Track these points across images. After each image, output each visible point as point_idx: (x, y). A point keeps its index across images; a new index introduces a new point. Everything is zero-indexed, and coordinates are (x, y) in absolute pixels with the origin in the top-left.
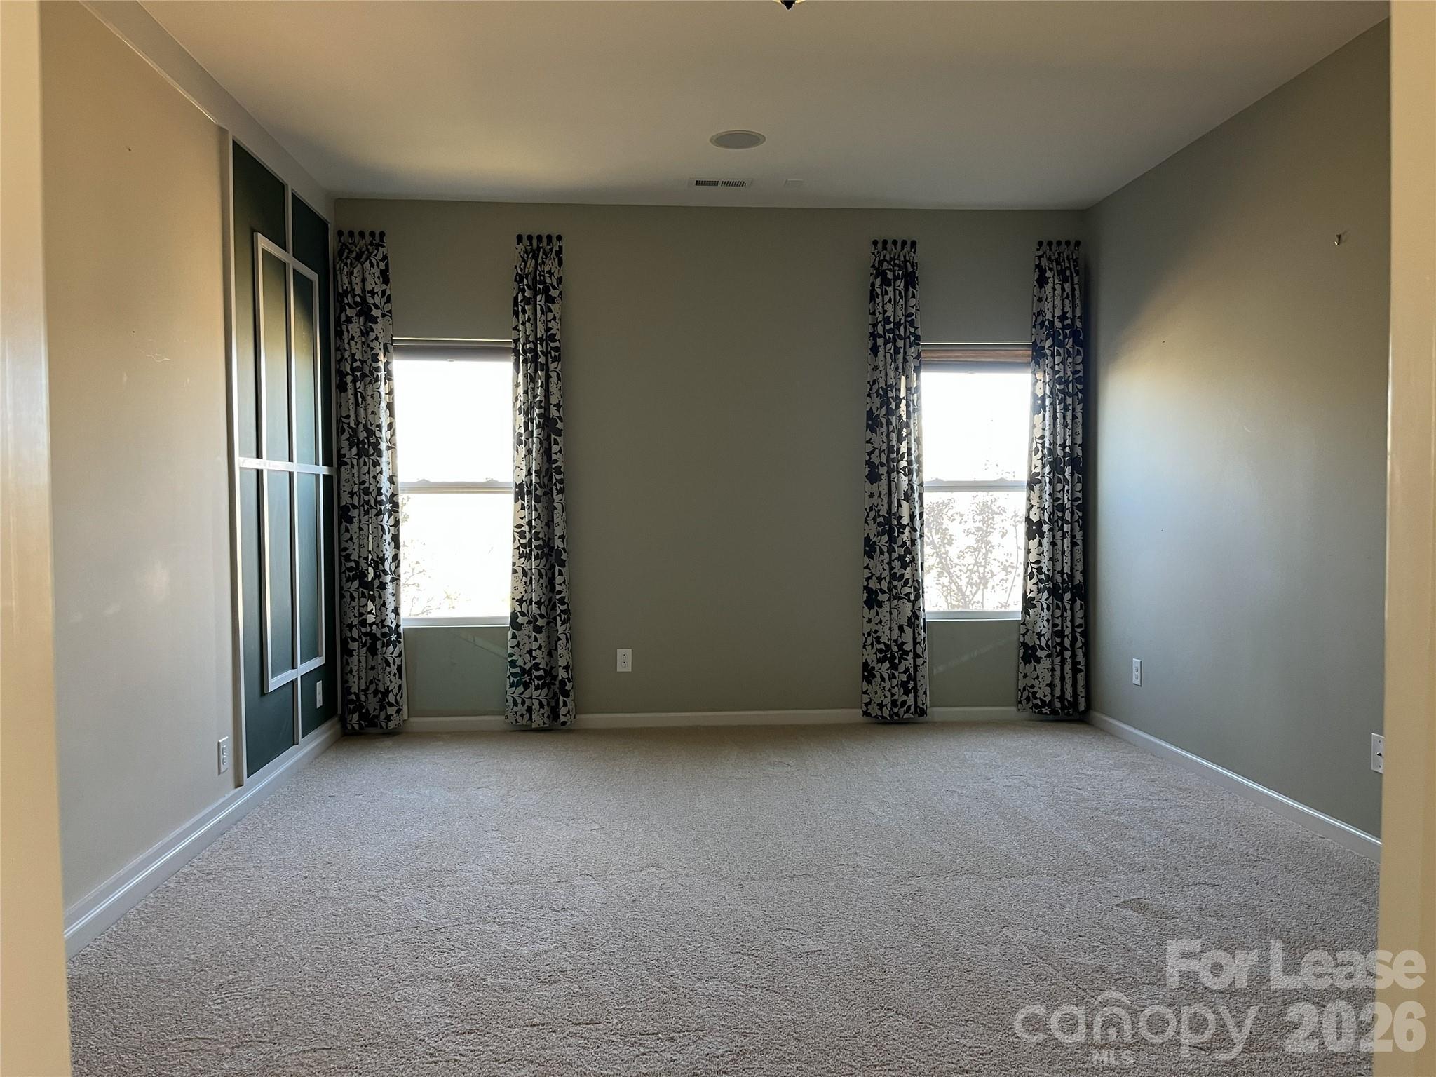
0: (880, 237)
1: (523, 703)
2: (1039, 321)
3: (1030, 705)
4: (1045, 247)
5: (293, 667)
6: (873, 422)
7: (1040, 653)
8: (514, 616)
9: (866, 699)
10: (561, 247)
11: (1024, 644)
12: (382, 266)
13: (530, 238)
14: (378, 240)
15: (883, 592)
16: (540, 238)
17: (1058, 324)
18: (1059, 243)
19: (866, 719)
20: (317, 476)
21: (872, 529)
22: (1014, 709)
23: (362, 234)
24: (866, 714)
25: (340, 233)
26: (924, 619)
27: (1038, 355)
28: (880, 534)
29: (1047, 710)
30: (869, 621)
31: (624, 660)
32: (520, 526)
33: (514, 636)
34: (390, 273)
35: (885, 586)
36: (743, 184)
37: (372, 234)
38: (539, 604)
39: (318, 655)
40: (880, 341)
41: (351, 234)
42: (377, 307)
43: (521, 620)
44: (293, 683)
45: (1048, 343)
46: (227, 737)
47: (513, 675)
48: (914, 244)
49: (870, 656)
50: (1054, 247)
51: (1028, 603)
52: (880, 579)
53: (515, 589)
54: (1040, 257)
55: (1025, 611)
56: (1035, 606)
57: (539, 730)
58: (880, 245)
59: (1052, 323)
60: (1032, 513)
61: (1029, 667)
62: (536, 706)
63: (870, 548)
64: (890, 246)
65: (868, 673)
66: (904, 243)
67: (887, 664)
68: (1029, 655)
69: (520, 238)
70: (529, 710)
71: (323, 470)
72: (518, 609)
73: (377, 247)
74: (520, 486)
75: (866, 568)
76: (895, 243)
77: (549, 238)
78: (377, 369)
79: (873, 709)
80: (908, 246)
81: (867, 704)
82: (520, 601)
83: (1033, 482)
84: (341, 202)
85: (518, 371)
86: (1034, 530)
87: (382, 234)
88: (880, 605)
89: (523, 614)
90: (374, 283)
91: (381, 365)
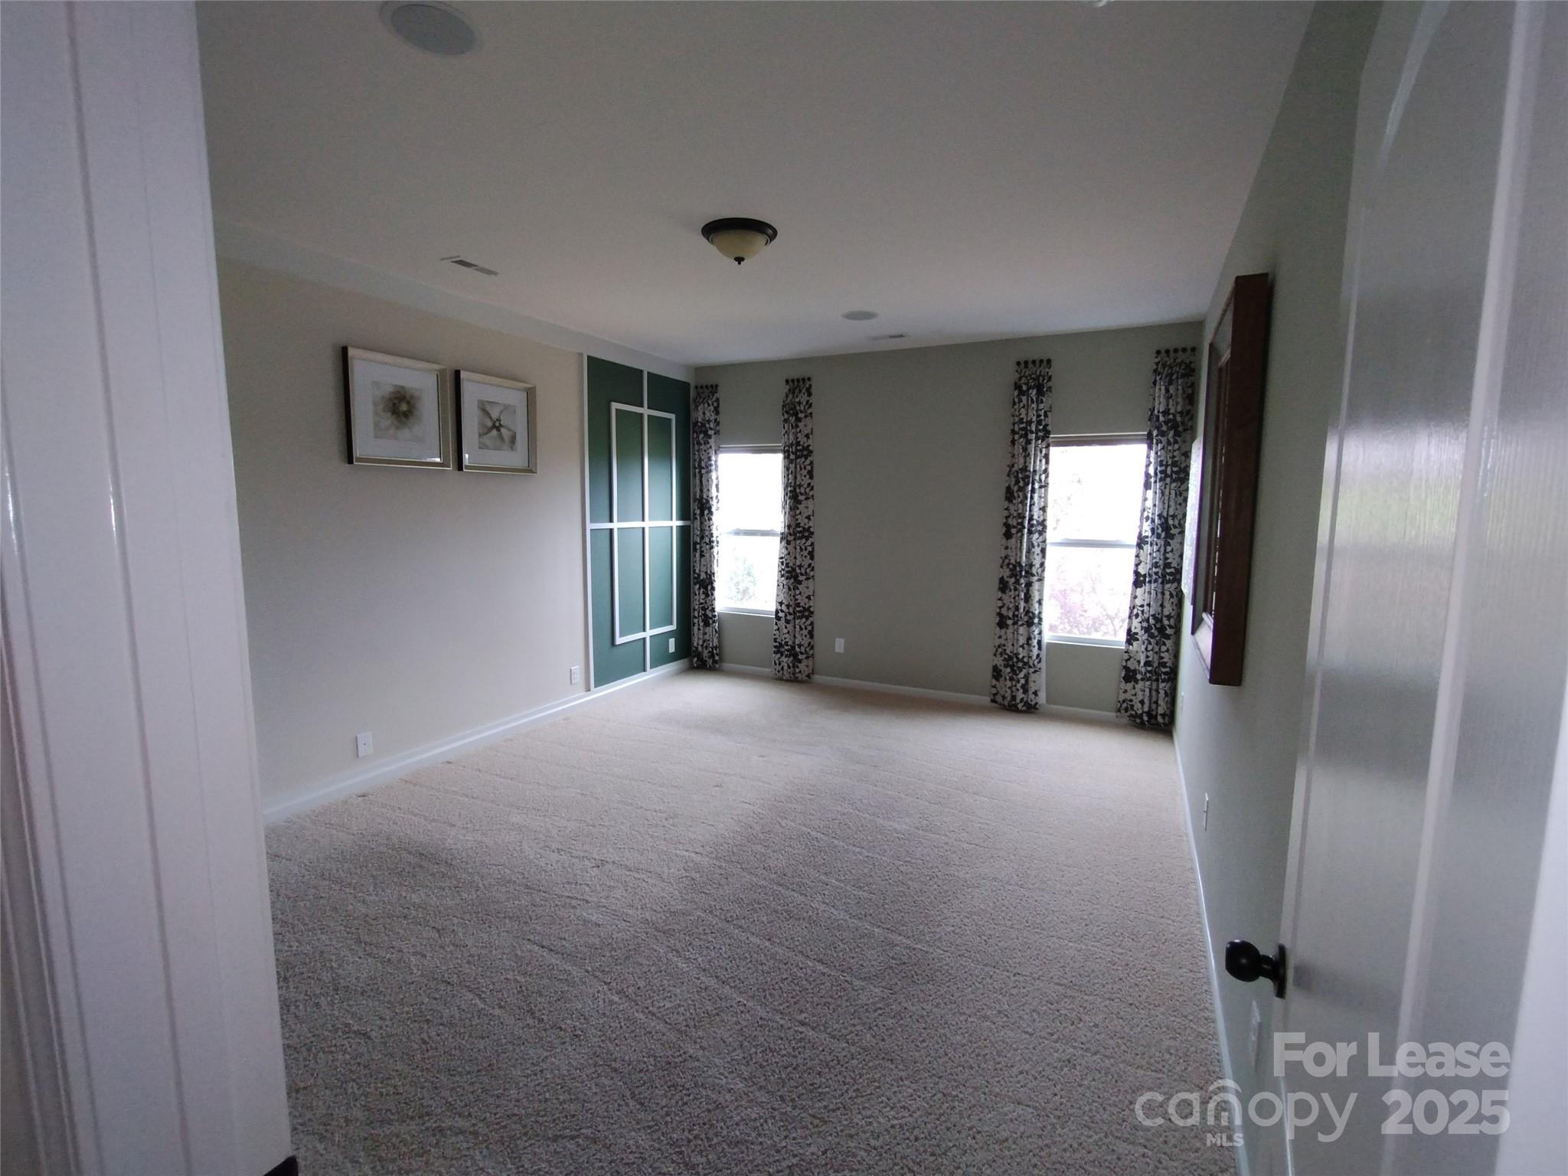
0: (1022, 358)
1: (780, 664)
2: (1152, 417)
3: (1128, 714)
4: (1163, 354)
5: (644, 630)
6: (1010, 496)
7: (1139, 677)
8: (777, 612)
9: (994, 691)
10: (810, 386)
11: (1126, 668)
12: (715, 404)
13: (793, 381)
14: (714, 389)
15: (1010, 619)
16: (798, 380)
17: (1161, 419)
18: (1176, 351)
19: (994, 705)
20: (672, 527)
21: (1006, 573)
22: (1113, 714)
23: (707, 387)
24: (993, 701)
25: (696, 387)
26: (1039, 642)
27: (1149, 440)
28: (1011, 577)
29: (1138, 721)
30: (1000, 637)
31: (840, 645)
32: (782, 558)
33: (776, 624)
34: (721, 409)
35: (1011, 614)
36: (901, 336)
37: (712, 386)
38: (788, 606)
39: (672, 624)
40: (1016, 437)
41: (702, 387)
42: (711, 429)
43: (781, 614)
44: (644, 639)
45: (1155, 433)
46: (578, 667)
47: (775, 647)
48: (1049, 361)
49: (999, 661)
50: (1172, 354)
51: (1131, 637)
52: (1009, 609)
53: (778, 595)
54: (1157, 364)
55: (1129, 642)
56: (1138, 640)
57: (787, 681)
58: (1023, 365)
59: (1158, 417)
60: (1140, 567)
61: (1130, 686)
62: (786, 668)
63: (1003, 586)
64: (1030, 365)
65: (997, 673)
66: (1041, 361)
67: (1009, 670)
68: (1130, 676)
69: (787, 381)
70: (782, 669)
71: (676, 523)
72: (779, 608)
73: (713, 393)
74: (782, 534)
75: (1000, 599)
76: (1034, 362)
77: (803, 380)
78: (711, 465)
79: (999, 699)
80: (1045, 364)
81: (995, 695)
82: (781, 603)
83: (1141, 542)
84: (699, 370)
86: (1139, 581)
87: (717, 386)
88: (1007, 626)
89: (782, 611)
90: (710, 415)
91: (713, 462)
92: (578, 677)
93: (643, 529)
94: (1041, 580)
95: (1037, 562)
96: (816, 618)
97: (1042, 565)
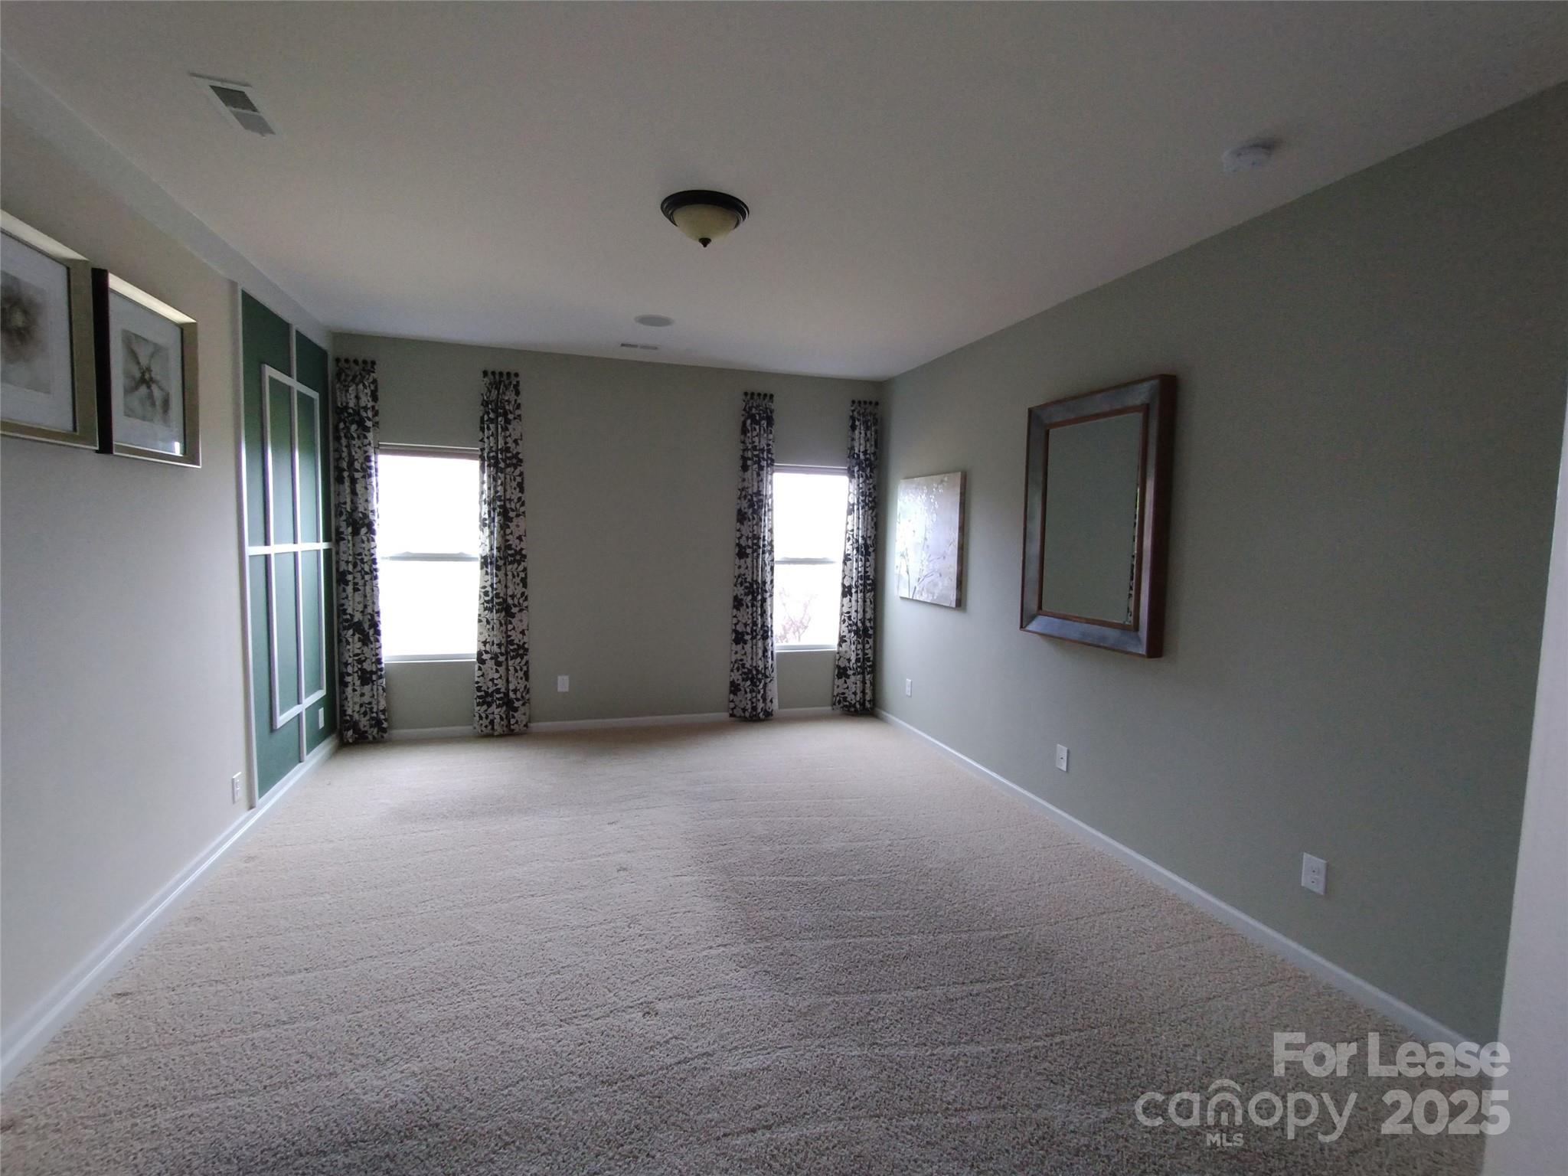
0: (749, 390)
1: (487, 717)
2: (852, 455)
3: (841, 705)
4: (856, 404)
5: (299, 703)
6: (742, 517)
7: (850, 672)
8: (480, 654)
9: (732, 705)
10: (518, 382)
11: (839, 667)
12: (373, 388)
13: (493, 373)
14: (369, 366)
15: (748, 634)
16: (501, 374)
17: (862, 457)
18: (865, 403)
19: (732, 719)
20: (318, 551)
21: (740, 591)
22: (830, 708)
23: (356, 362)
24: (732, 715)
25: (338, 360)
26: (772, 652)
27: (851, 474)
28: (747, 594)
29: (853, 709)
30: (736, 653)
31: (563, 684)
32: (484, 587)
33: (480, 669)
34: (380, 394)
35: (749, 630)
36: (656, 348)
37: (365, 362)
38: (499, 645)
39: (320, 688)
40: (749, 463)
41: (347, 361)
42: (369, 419)
43: (485, 656)
44: (299, 716)
45: (856, 469)
46: (239, 773)
47: (479, 697)
48: (772, 396)
49: (737, 676)
50: (862, 405)
51: (842, 640)
52: (746, 625)
53: (481, 633)
54: (853, 411)
55: (840, 645)
56: (846, 641)
57: (501, 736)
58: (749, 397)
59: (858, 456)
60: (845, 580)
61: (841, 681)
62: (497, 720)
63: (738, 603)
64: (755, 397)
65: (734, 688)
66: (765, 395)
67: (749, 683)
68: (842, 673)
69: (485, 373)
70: (492, 722)
71: (323, 546)
72: (483, 648)
73: (370, 372)
74: (485, 558)
75: (735, 617)
76: (759, 395)
77: (508, 374)
78: (370, 468)
79: (738, 712)
80: (768, 398)
81: (733, 709)
82: (485, 643)
83: (847, 558)
84: (341, 337)
85: (483, 472)
86: (846, 591)
87: (373, 363)
88: (745, 642)
89: (487, 652)
90: (366, 400)
91: (373, 464)
92: (241, 791)
93: (295, 554)
94: (771, 596)
95: (768, 580)
96: (531, 657)
97: (772, 581)
